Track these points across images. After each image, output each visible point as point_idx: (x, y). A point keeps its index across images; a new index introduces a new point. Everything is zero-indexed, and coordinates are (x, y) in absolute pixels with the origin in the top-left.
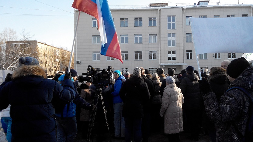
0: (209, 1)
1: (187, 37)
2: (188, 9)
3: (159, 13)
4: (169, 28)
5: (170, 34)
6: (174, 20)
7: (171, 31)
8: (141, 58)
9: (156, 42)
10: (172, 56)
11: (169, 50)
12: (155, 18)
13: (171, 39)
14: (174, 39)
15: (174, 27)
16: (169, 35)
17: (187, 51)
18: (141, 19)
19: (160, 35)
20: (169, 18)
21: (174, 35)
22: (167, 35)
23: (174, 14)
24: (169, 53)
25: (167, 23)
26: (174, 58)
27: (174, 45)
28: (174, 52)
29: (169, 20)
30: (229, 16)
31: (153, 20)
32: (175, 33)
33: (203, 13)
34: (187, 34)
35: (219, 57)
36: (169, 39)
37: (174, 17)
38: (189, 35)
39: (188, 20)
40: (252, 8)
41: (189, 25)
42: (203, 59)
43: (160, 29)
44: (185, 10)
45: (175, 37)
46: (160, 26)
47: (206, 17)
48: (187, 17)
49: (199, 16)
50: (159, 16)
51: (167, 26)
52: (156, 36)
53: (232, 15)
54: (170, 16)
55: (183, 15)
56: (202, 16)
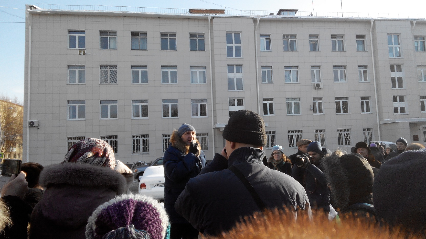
0: (296, 11)
1: (264, 73)
2: (264, 21)
3: (209, 27)
4: (230, 54)
5: (233, 66)
6: (238, 41)
7: (234, 60)
9: (205, 82)
10: (236, 108)
12: (202, 35)
13: (235, 76)
14: (239, 75)
15: (238, 54)
16: (230, 68)
17: (265, 100)
18: (174, 35)
19: (213, 68)
20: (229, 35)
21: (239, 68)
22: (226, 69)
23: (238, 29)
24: (232, 102)
25: (225, 45)
27: (240, 87)
28: (240, 102)
29: (229, 41)
30: (333, 36)
31: (199, 38)
32: (241, 66)
33: (290, 30)
34: (263, 67)
35: (321, 111)
36: (231, 75)
37: (238, 35)
38: (266, 70)
39: (264, 40)
40: (372, 23)
41: (266, 50)
42: (293, 114)
43: (213, 56)
44: (258, 22)
45: (241, 73)
46: (212, 50)
47: (296, 38)
48: (262, 35)
49: (284, 36)
50: (209, 31)
51: (225, 51)
52: (204, 70)
53: (339, 36)
54: (230, 32)
55: (255, 32)
56: (287, 36)
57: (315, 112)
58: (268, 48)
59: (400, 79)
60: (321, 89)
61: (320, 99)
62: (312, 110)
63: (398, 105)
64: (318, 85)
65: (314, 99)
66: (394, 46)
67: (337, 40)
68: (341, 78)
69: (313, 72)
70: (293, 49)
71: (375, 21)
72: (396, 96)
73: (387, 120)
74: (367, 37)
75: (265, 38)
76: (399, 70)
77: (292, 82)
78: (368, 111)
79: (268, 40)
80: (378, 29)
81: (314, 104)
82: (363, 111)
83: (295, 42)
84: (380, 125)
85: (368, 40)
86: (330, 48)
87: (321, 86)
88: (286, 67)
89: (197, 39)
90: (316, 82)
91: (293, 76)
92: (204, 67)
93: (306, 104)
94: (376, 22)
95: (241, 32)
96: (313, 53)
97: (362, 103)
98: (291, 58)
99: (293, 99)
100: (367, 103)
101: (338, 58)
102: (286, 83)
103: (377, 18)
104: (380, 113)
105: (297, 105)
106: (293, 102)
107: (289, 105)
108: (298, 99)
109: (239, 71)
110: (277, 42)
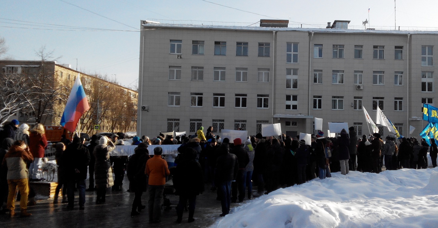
0: (349, 22)
1: (315, 75)
2: (318, 34)
3: (274, 39)
4: (289, 60)
5: (290, 69)
6: (296, 50)
7: (292, 65)
8: (244, 105)
9: (268, 81)
10: (291, 103)
11: (288, 94)
12: (268, 44)
13: (292, 77)
14: (295, 77)
15: (295, 60)
16: (289, 72)
17: (314, 97)
18: (246, 44)
19: (275, 71)
20: (289, 45)
21: (296, 71)
22: (285, 72)
23: (296, 41)
24: (288, 98)
25: (285, 53)
26: (295, 107)
27: (295, 86)
28: (295, 98)
29: (289, 50)
30: (375, 47)
31: (265, 47)
32: (297, 69)
33: (339, 41)
34: (315, 70)
35: (360, 107)
36: (289, 77)
37: (296, 45)
38: (318, 73)
39: (317, 49)
40: (409, 37)
41: (318, 57)
42: (337, 109)
43: (275, 61)
44: (313, 35)
45: (297, 76)
46: (275, 57)
47: (343, 48)
48: (316, 45)
49: (334, 45)
50: (274, 41)
51: (285, 58)
52: (268, 72)
53: (380, 46)
54: (290, 42)
55: (310, 43)
56: (337, 46)
57: (355, 108)
58: (320, 55)
59: (430, 84)
60: (361, 90)
61: (361, 98)
62: (353, 106)
64: (359, 87)
65: (355, 98)
66: (427, 56)
67: (378, 50)
68: (380, 82)
69: (356, 76)
70: (341, 56)
71: (411, 35)
72: (425, 98)
73: (415, 117)
74: (404, 48)
75: (318, 47)
76: (431, 76)
77: (338, 83)
78: (401, 109)
79: (321, 49)
80: (413, 42)
81: (355, 101)
82: (396, 109)
83: (343, 52)
84: (409, 121)
85: (406, 51)
86: (372, 56)
87: (362, 88)
88: (334, 71)
90: (358, 84)
91: (339, 79)
92: (269, 69)
93: (348, 101)
95: (299, 43)
96: (357, 61)
97: (396, 102)
98: (338, 64)
99: (338, 97)
100: (400, 103)
101: (378, 65)
102: (334, 84)
103: (413, 33)
104: (410, 111)
105: (341, 102)
106: (338, 99)
107: (334, 102)
108: (342, 97)
109: (295, 73)
110: (328, 50)
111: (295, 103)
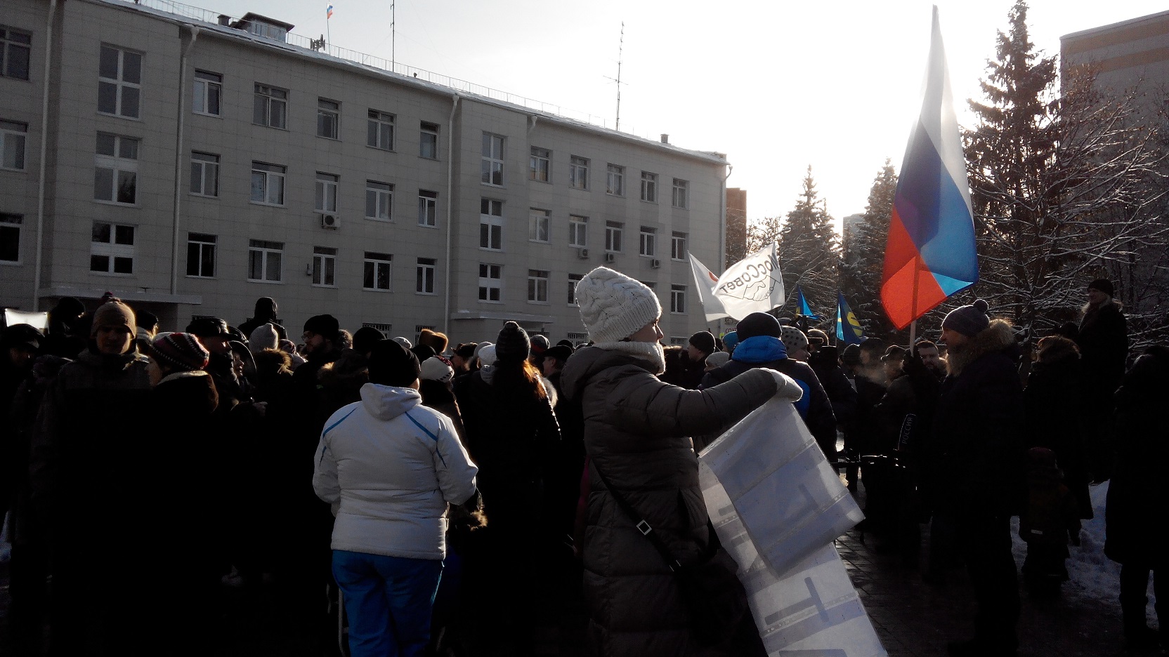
0: (289, 27)
1: (196, 169)
2: (208, 37)
3: (50, 20)
4: (106, 102)
5: (111, 137)
6: (133, 73)
7: (116, 122)
9: (20, 164)
10: (112, 250)
12: (26, 37)
13: (117, 164)
14: (128, 165)
15: (131, 106)
16: (105, 143)
17: (193, 236)
19: (53, 132)
20: (108, 55)
21: (130, 146)
22: (92, 143)
23: (137, 45)
24: (101, 234)
25: (93, 78)
26: (124, 265)
27: (127, 194)
28: (125, 235)
29: (108, 68)
30: (373, 114)
31: (12, 43)
32: (136, 140)
33: (276, 76)
34: (196, 153)
35: (329, 279)
36: (104, 162)
37: (134, 60)
38: (203, 163)
39: (203, 85)
40: (455, 104)
41: (206, 112)
42: (264, 280)
43: (54, 101)
44: (194, 37)
45: (136, 161)
46: (55, 84)
47: (285, 97)
48: (200, 72)
49: (257, 86)
50: (49, 30)
51: (93, 95)
52: (21, 134)
53: (384, 114)
54: (114, 45)
55: (182, 61)
56: (266, 88)
57: (317, 280)
58: (215, 107)
59: (496, 230)
60: (335, 229)
61: (332, 251)
62: (309, 275)
63: (488, 283)
64: (330, 220)
65: (317, 249)
66: (492, 160)
67: (380, 122)
68: (382, 211)
69: (320, 187)
70: (276, 122)
71: (461, 99)
72: (485, 264)
73: (463, 312)
74: (442, 130)
75: (206, 81)
76: (497, 212)
77: (267, 202)
78: (429, 289)
79: (214, 88)
80: (464, 119)
81: (317, 260)
82: (420, 289)
83: (282, 109)
84: (450, 321)
85: (445, 136)
86: (364, 138)
87: (337, 223)
88: (256, 163)
89: (7, 43)
90: (326, 211)
91: (271, 188)
92: (25, 126)
93: (296, 258)
94: (463, 101)
95: (144, 53)
96: (325, 143)
97: (420, 271)
98: (269, 145)
99: (266, 244)
100: (430, 272)
101: (378, 165)
102: (253, 202)
103: (465, 95)
104: (453, 296)
105: (275, 260)
106: (265, 251)
107: (255, 257)
108: (279, 245)
109: (128, 153)
110: (238, 98)
111: (124, 251)
